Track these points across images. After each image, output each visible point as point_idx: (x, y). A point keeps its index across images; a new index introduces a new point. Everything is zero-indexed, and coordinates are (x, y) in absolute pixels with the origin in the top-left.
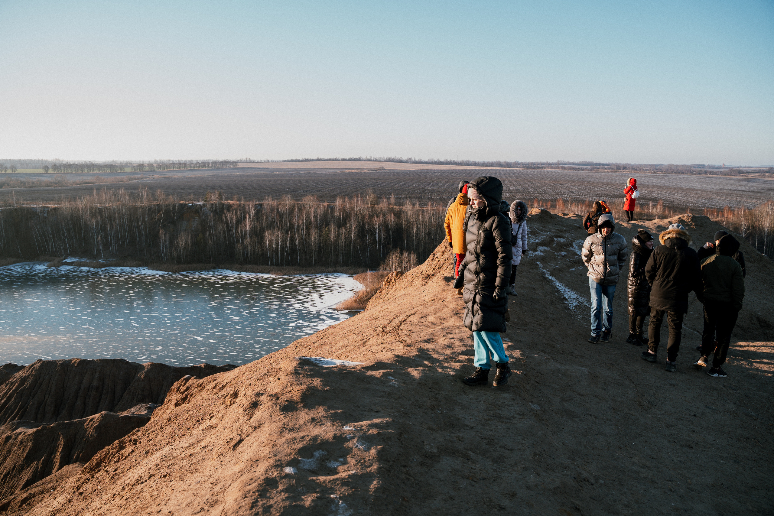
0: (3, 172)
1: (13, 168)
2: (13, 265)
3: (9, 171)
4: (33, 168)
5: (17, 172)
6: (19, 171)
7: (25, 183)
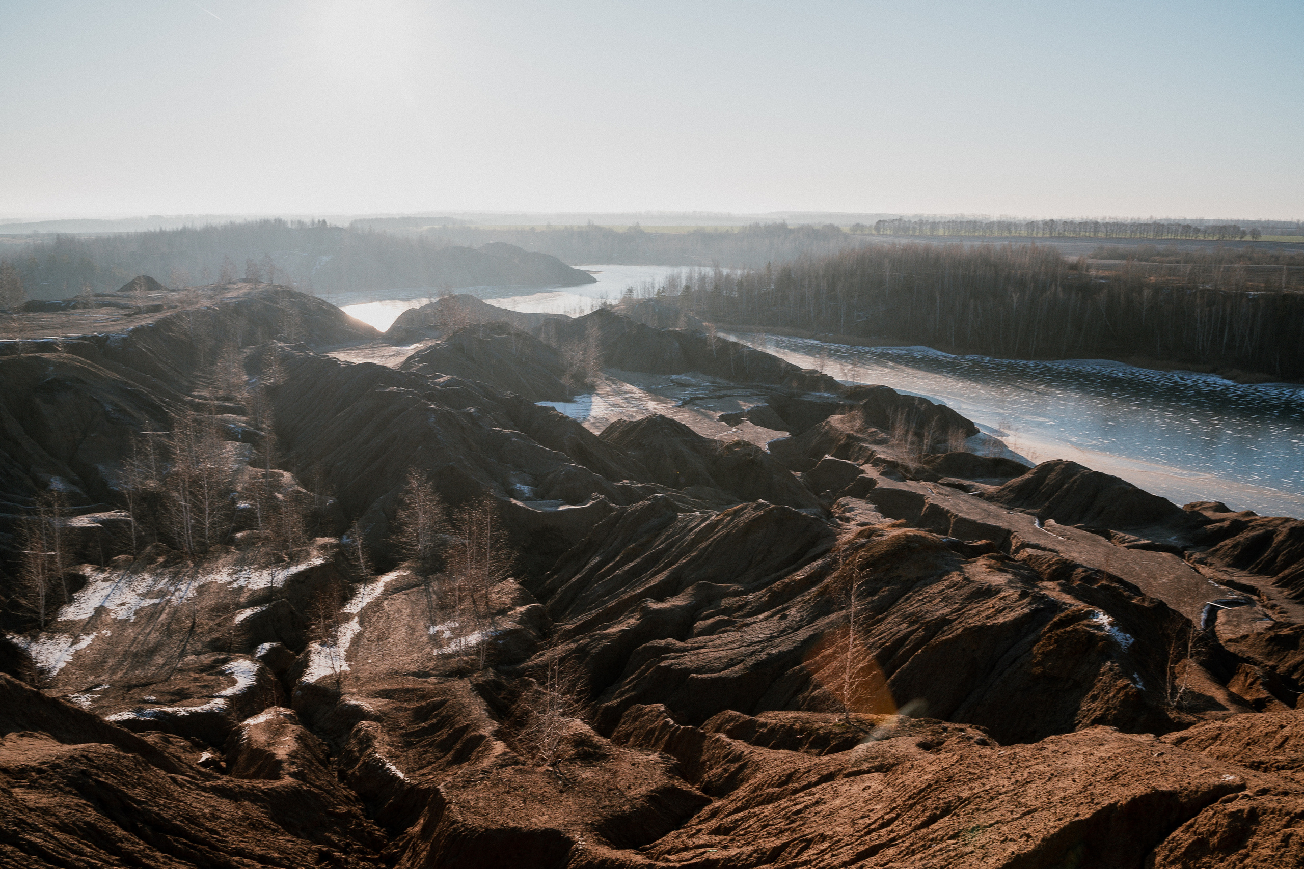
0: (1238, 239)
1: (1255, 233)
2: (1265, 384)
3: (1248, 238)
4: (1283, 234)
5: (1260, 240)
6: (1264, 238)
7: (1278, 258)
